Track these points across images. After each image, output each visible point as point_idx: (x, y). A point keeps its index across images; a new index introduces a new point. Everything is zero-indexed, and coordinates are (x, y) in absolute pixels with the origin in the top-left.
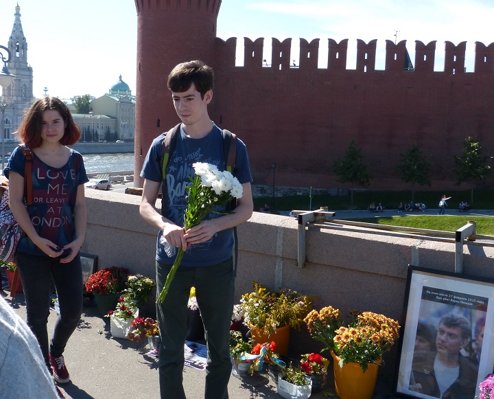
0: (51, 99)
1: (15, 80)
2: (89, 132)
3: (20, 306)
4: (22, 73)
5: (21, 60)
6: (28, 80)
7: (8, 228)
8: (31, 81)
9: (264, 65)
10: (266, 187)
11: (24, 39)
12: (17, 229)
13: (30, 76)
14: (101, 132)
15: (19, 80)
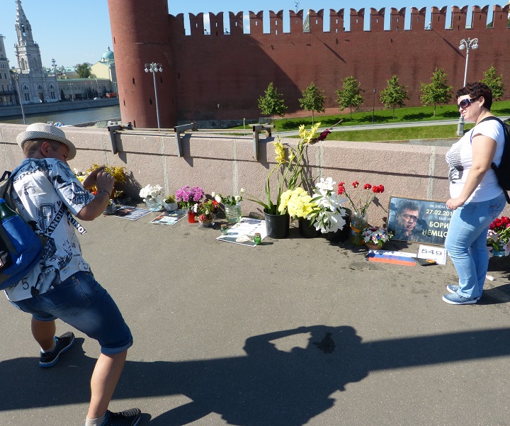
1: (26, 55)
2: (90, 91)
4: (32, 49)
5: (28, 38)
6: (37, 55)
9: (205, 33)
10: (215, 121)
11: (27, 21)
13: (38, 52)
14: (99, 91)
15: (30, 55)
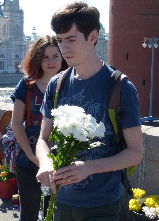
0: (51, 37)
1: (9, 21)
3: (8, 210)
4: (15, 14)
5: (14, 4)
6: (20, 21)
7: (10, 144)
8: (22, 22)
12: (17, 145)
13: (22, 18)
15: (13, 21)
